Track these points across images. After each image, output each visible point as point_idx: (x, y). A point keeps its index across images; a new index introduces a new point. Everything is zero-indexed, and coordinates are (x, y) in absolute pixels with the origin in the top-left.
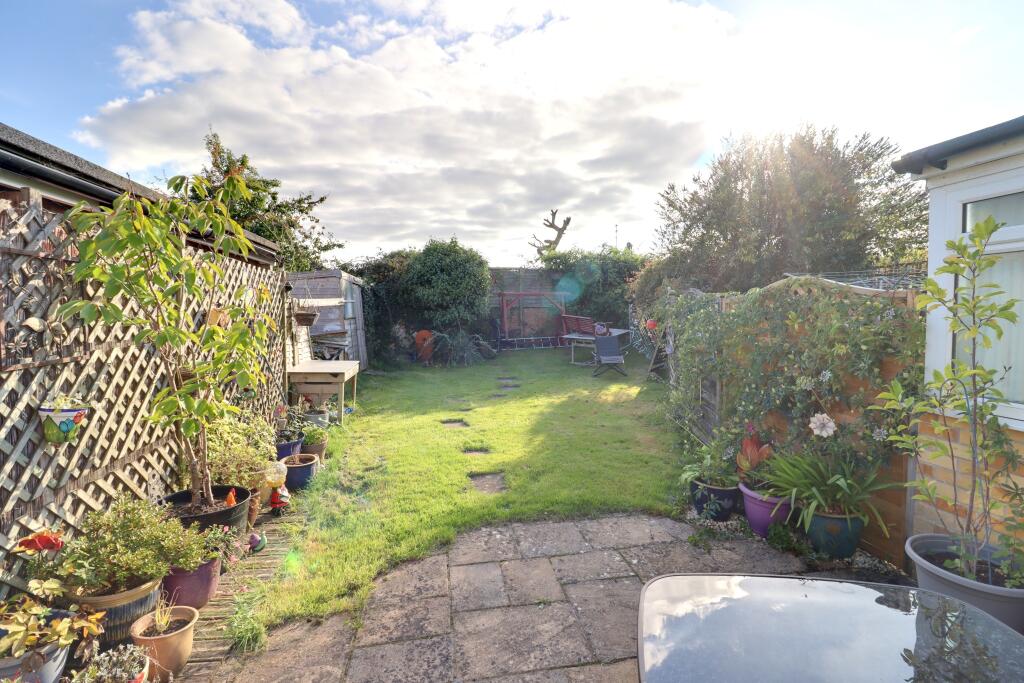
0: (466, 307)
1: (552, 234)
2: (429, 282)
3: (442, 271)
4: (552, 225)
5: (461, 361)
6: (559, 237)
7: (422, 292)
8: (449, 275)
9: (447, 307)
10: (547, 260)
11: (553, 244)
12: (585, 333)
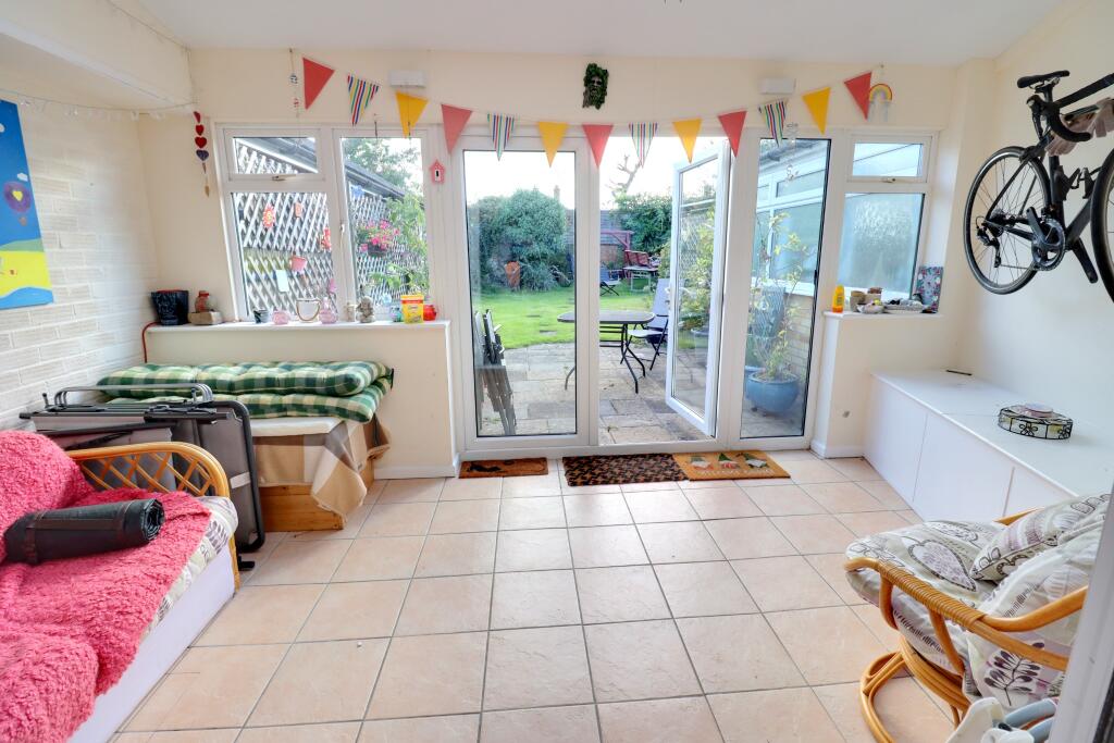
0: (546, 243)
1: (625, 178)
2: (516, 223)
3: (527, 213)
4: (624, 169)
5: (541, 287)
6: (631, 180)
7: (510, 231)
8: (532, 217)
9: (531, 244)
10: (621, 202)
11: (625, 187)
12: (642, 265)
